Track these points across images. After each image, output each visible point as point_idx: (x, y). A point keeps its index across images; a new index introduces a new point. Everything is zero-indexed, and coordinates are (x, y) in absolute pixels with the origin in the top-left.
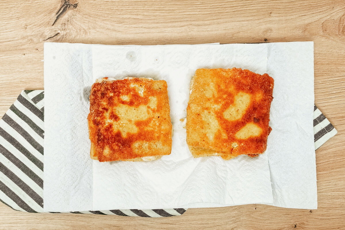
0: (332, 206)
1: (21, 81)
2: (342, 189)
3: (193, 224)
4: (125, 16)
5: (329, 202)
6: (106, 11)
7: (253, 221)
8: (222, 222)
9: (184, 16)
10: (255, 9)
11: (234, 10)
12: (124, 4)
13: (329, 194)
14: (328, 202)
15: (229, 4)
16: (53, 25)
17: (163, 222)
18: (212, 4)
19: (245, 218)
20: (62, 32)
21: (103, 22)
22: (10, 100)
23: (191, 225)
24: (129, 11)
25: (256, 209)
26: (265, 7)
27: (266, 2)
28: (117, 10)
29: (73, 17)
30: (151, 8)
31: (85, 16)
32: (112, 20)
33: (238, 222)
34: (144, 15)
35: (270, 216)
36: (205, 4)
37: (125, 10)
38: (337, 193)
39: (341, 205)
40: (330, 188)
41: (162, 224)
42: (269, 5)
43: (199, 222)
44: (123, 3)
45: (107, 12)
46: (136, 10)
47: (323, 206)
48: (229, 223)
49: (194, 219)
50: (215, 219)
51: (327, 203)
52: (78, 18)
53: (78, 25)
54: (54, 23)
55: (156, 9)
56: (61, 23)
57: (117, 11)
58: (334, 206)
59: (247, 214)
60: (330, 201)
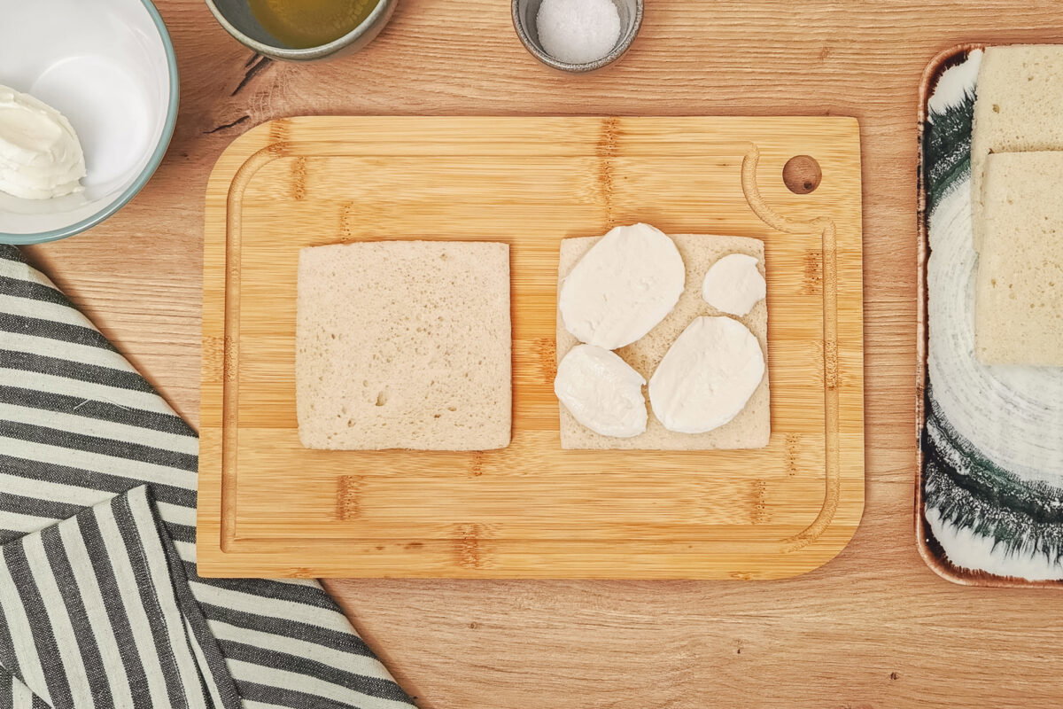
0: (954, 668)
1: (133, 237)
2: (988, 621)
3: (560, 677)
4: (428, 87)
5: (948, 656)
6: (378, 68)
7: (729, 687)
8: (642, 679)
9: (589, 99)
10: (786, 99)
11: (726, 97)
12: (431, 55)
13: (951, 631)
14: (945, 655)
15: (713, 79)
16: (235, 93)
17: (476, 663)
18: (669, 73)
19: (709, 676)
20: (257, 114)
21: (368, 97)
22: (96, 285)
23: (553, 678)
24: (444, 74)
25: (739, 652)
26: (813, 96)
27: (816, 83)
28: (409, 68)
29: (289, 76)
30: (504, 72)
31: (322, 77)
32: (393, 93)
33: (687, 686)
34: (480, 88)
35: (779, 678)
36: (647, 72)
37: (431, 70)
38: (973, 630)
39: (982, 668)
40: (953, 616)
41: (473, 668)
42: (824, 91)
43: (577, 672)
44: (427, 50)
45: (379, 71)
46: (461, 72)
47: (928, 665)
48: (661, 684)
49: (565, 663)
50: (622, 670)
51: (942, 658)
52: (301, 80)
53: (302, 99)
54: (238, 89)
55: (514, 74)
56: (256, 91)
57: (409, 71)
58: (961, 668)
59: (712, 664)
60: (951, 651)
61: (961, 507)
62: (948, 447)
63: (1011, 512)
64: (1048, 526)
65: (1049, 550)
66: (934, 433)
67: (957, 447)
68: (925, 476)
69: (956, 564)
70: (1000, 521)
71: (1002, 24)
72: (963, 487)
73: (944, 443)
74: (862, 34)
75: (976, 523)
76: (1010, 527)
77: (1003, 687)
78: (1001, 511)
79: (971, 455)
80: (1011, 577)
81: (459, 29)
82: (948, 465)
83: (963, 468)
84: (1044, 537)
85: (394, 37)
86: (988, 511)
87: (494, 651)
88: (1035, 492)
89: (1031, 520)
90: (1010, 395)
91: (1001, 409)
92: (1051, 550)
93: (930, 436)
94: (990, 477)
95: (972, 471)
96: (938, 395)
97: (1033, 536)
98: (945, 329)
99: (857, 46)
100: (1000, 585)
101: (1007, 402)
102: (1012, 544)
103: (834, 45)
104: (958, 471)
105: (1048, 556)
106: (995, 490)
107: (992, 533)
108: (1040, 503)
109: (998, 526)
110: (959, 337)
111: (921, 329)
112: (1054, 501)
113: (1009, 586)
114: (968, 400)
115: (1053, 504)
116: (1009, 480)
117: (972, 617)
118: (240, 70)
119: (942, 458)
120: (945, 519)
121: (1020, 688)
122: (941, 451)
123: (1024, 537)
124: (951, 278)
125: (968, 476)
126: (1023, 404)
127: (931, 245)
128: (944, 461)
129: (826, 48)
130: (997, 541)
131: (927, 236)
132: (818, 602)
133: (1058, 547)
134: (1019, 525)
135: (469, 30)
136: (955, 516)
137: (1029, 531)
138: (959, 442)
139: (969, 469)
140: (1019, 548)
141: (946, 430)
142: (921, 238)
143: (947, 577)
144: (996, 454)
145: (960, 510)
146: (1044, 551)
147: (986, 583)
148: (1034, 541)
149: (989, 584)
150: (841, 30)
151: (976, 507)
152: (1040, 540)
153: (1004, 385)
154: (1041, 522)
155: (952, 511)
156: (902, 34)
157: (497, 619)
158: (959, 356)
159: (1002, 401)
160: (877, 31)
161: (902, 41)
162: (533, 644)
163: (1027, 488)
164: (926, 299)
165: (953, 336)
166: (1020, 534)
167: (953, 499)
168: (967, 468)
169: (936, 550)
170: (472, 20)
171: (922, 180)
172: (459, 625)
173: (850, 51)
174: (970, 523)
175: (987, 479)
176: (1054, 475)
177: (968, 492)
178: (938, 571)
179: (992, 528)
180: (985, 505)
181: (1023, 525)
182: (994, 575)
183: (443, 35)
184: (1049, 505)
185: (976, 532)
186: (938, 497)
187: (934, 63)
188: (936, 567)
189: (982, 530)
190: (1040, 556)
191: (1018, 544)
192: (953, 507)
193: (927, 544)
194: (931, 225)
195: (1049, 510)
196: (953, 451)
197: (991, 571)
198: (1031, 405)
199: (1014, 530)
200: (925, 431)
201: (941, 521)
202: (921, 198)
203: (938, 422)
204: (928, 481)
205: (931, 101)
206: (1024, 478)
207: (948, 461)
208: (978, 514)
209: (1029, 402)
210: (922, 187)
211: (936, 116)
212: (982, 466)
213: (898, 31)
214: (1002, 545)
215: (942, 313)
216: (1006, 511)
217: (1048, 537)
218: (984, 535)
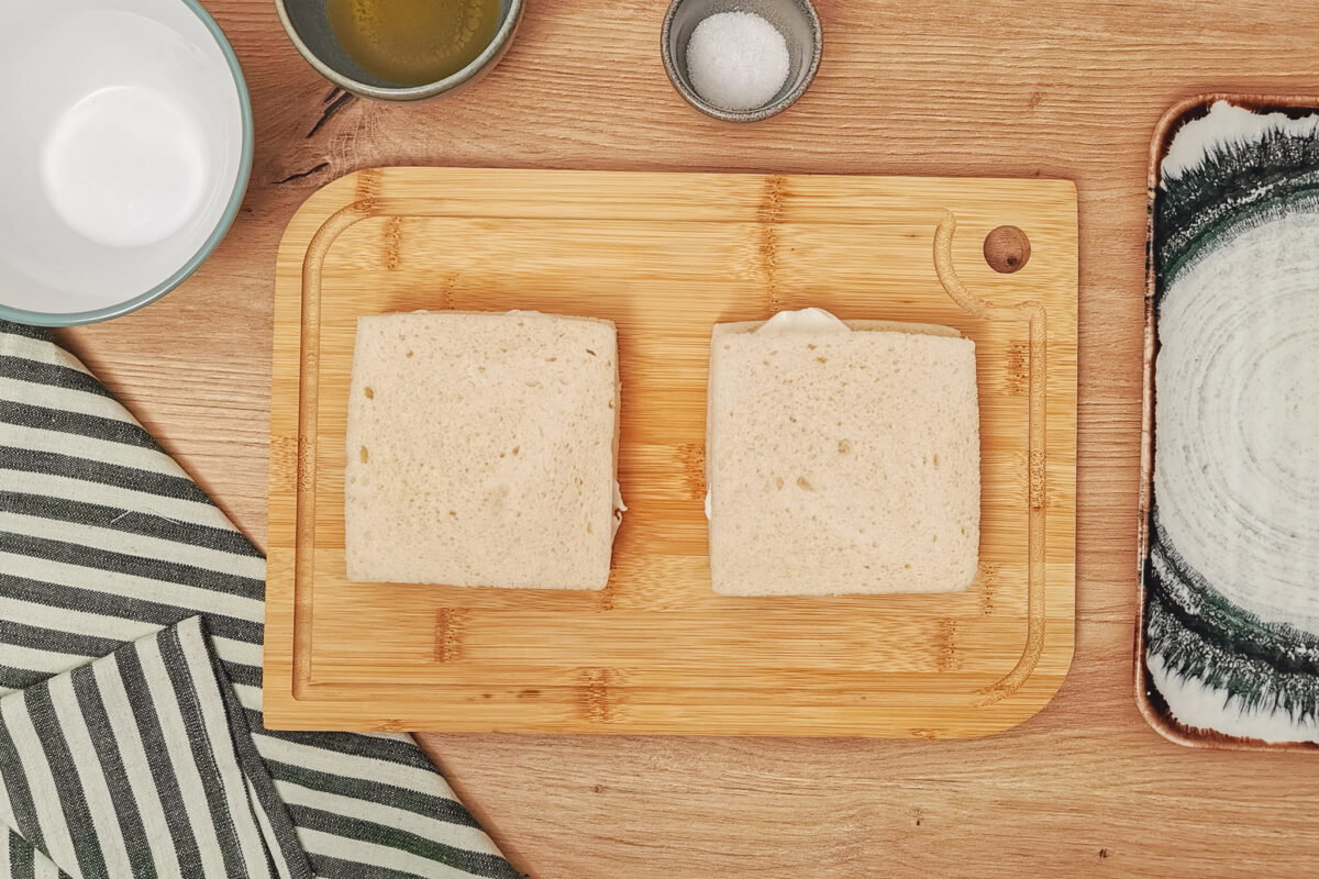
0: (1175, 844)
1: (182, 311)
2: (1217, 789)
3: (702, 852)
4: (551, 132)
5: (1168, 830)
6: (489, 107)
7: (905, 865)
8: (802, 855)
9: (749, 151)
10: (988, 155)
11: (915, 151)
12: (554, 92)
13: (1173, 800)
14: (1164, 829)
15: (900, 130)
16: (311, 135)
17: (600, 834)
18: (846, 120)
19: (881, 852)
20: (338, 161)
21: (476, 142)
22: (138, 368)
23: (694, 853)
24: (569, 115)
25: (918, 824)
26: (1021, 152)
27: (1024, 136)
28: (527, 107)
29: (378, 115)
30: (644, 115)
31: (419, 117)
32: (507, 139)
33: (856, 864)
34: (614, 134)
35: (965, 856)
36: (821, 119)
37: (554, 111)
38: (1198, 800)
39: (1208, 844)
40: (1176, 783)
41: (597, 841)
42: (1034, 145)
43: (722, 846)
44: (549, 86)
45: (491, 111)
46: (590, 113)
47: (1145, 841)
48: (823, 861)
49: (707, 835)
50: (778, 844)
51: (1162, 833)
52: (393, 120)
53: (395, 144)
54: (315, 129)
55: (656, 117)
56: (337, 132)
57: (526, 111)
58: (1182, 845)
59: (885, 837)
60: (1172, 824)
61: (1188, 654)
62: (1176, 581)
63: (1249, 660)
64: (1292, 677)
65: (1292, 707)
66: (1159, 564)
67: (1186, 581)
68: (1147, 617)
69: (1182, 721)
70: (1235, 671)
71: (1251, 69)
72: (1193, 629)
73: (1171, 576)
74: (1082, 77)
75: (1207, 673)
76: (1247, 677)
77: (1233, 867)
78: (1237, 658)
79: (1202, 591)
80: (1247, 738)
81: (590, 60)
82: (1175, 602)
83: (1193, 607)
84: (1286, 690)
85: (509, 69)
86: (1221, 658)
87: (623, 820)
88: (1277, 637)
89: (1272, 670)
90: (1251, 519)
91: (1239, 536)
92: (1295, 705)
93: (1155, 568)
94: (1224, 618)
95: (1202, 610)
96: (1165, 519)
97: (1275, 689)
98: (1174, 440)
99: (1075, 92)
100: (1234, 747)
101: (1247, 528)
102: (1248, 699)
103: (1048, 90)
104: (1187, 610)
105: (1291, 713)
106: (1230, 633)
107: (1225, 685)
108: (1282, 649)
109: (1232, 676)
110: (1192, 449)
111: (1146, 439)
112: (1300, 646)
113: (1245, 748)
114: (1199, 525)
115: (1298, 650)
116: (1247, 622)
117: (1198, 784)
118: (317, 106)
119: (1168, 595)
120: (1169, 668)
121: (1252, 868)
122: (1166, 587)
123: (1264, 689)
124: (1183, 377)
125: (1198, 616)
126: (1265, 530)
127: (1161, 338)
128: (1170, 599)
129: (1037, 93)
130: (1231, 694)
131: (1156, 327)
132: (1015, 764)
133: (1303, 703)
134: (1257, 675)
135: (602, 62)
136: (1181, 664)
137: (1269, 682)
138: (1189, 575)
139: (1199, 608)
140: (1256, 703)
141: (1173, 561)
142: (1149, 329)
143: (1171, 738)
144: (1231, 589)
145: (1188, 657)
146: (1286, 707)
147: (1217, 745)
148: (1274, 696)
149: (1221, 747)
150: (1056, 72)
151: (1207, 653)
152: (1282, 693)
153: (1245, 508)
154: (1284, 672)
155: (1178, 658)
156: (1130, 79)
157: (628, 781)
158: (1191, 472)
159: (1240, 526)
160: (1099, 74)
161: (1129, 87)
162: (670, 811)
163: (1269, 631)
164: (1154, 403)
165: (1184, 448)
166: (1259, 686)
167: (1180, 644)
168: (1197, 606)
169: (1158, 705)
170: (605, 50)
171: (1151, 259)
172: (582, 788)
173: (1067, 98)
174: (1199, 673)
175: (1221, 619)
176: (1300, 616)
177: (1197, 636)
178: (1160, 730)
179: (1225, 678)
180: (1218, 651)
181: (1262, 675)
182: (1227, 736)
183: (568, 67)
184: (1293, 651)
185: (1207, 683)
186: (1162, 642)
187: (1169, 116)
188: (1158, 725)
189: (1213, 681)
190: (1282, 713)
191: (1256, 697)
192: (1180, 653)
193: (1148, 698)
194: (1162, 314)
195: (1293, 658)
196: (1180, 586)
197: (1223, 731)
198: (1274, 532)
199: (1251, 682)
200: (1148, 562)
201: (1166, 669)
202: (1150, 281)
203: (1164, 550)
204: (1151, 623)
205: (1165, 163)
206: (1264, 619)
207: (1175, 598)
208: (1208, 662)
209: (1273, 528)
210: (1152, 268)
211: (1171, 181)
212: (1215, 605)
213: (1125, 74)
214: (1236, 698)
215: (1172, 420)
216: (1243, 658)
217: (1291, 690)
218: (1216, 687)
